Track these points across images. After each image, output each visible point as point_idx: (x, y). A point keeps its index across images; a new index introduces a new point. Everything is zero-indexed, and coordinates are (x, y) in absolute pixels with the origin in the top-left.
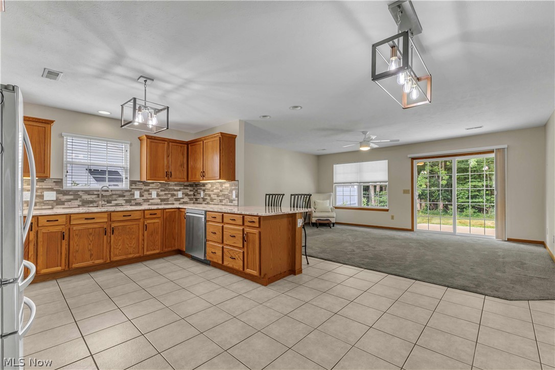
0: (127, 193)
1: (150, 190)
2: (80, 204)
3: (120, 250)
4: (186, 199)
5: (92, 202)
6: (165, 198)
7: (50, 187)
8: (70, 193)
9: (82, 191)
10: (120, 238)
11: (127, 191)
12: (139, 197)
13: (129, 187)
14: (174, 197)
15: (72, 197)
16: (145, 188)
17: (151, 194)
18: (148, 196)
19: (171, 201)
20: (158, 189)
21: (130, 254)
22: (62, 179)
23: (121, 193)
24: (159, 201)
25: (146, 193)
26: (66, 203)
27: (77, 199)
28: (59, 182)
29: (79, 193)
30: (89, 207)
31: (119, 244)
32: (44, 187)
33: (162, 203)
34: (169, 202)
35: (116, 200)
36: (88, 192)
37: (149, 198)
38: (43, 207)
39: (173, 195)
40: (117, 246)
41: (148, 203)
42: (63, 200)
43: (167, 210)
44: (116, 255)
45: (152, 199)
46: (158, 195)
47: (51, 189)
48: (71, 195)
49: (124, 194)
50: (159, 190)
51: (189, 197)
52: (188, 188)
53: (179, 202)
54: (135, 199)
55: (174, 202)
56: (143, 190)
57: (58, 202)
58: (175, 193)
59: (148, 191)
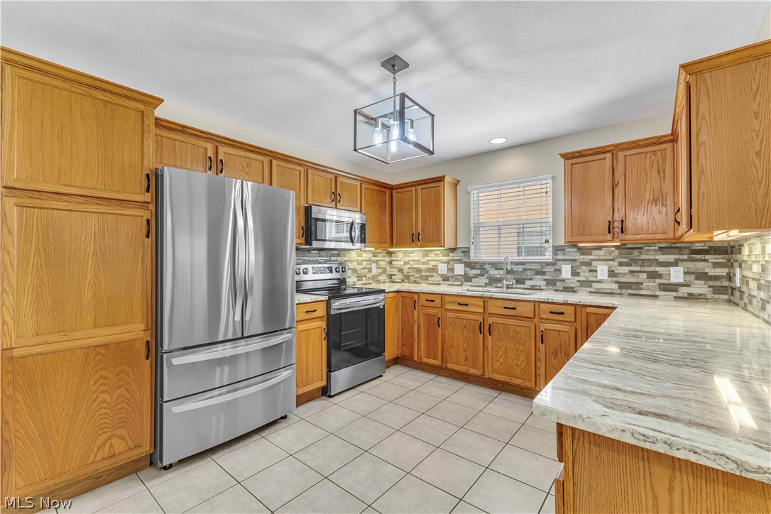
0: (550, 267)
1: (594, 263)
2: (487, 281)
3: (501, 364)
4: (700, 288)
5: (500, 280)
6: (629, 280)
7: (459, 258)
8: (478, 266)
9: (490, 264)
10: (501, 344)
11: (548, 264)
12: (569, 276)
13: (551, 258)
14: (658, 281)
15: (478, 272)
16: (581, 258)
17: (596, 271)
18: (588, 274)
19: (648, 289)
20: (613, 260)
21: (517, 377)
22: (469, 248)
23: (540, 267)
24: (616, 286)
25: (584, 268)
26: (473, 280)
27: (483, 275)
28: (466, 252)
29: (486, 266)
30: (496, 287)
31: (500, 354)
32: (455, 258)
33: (624, 291)
34: (642, 292)
35: (531, 279)
36: (496, 265)
37: (592, 279)
38: (455, 283)
39: (653, 276)
40: (497, 356)
41: (590, 289)
42: (471, 275)
43: (589, 310)
44: (495, 371)
45: (599, 282)
46: (612, 273)
47: (460, 261)
48: (478, 269)
49: (544, 270)
50: (616, 263)
51: (711, 283)
52: (707, 257)
53: (674, 294)
54: (563, 280)
55: (658, 293)
56: (578, 263)
57: (467, 278)
58: (660, 270)
59: (589, 264)
